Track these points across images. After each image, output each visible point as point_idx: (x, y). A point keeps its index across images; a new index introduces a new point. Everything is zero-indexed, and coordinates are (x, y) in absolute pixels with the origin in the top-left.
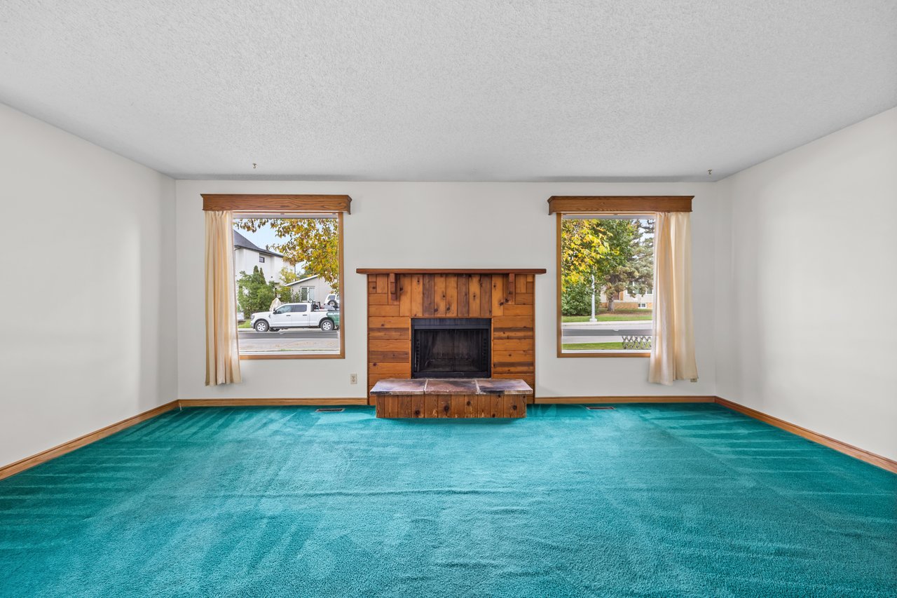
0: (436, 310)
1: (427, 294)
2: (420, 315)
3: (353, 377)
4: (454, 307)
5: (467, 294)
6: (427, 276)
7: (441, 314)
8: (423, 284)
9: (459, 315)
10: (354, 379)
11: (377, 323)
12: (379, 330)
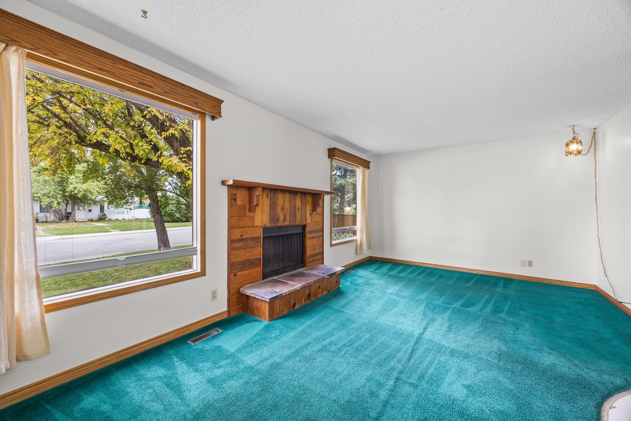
0: (278, 220)
1: (273, 206)
2: (268, 225)
3: (214, 293)
4: (288, 218)
5: (295, 207)
6: (272, 191)
7: (280, 224)
8: (271, 198)
9: (291, 223)
10: (214, 295)
11: (237, 234)
12: (239, 241)
